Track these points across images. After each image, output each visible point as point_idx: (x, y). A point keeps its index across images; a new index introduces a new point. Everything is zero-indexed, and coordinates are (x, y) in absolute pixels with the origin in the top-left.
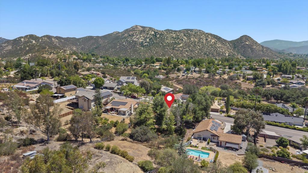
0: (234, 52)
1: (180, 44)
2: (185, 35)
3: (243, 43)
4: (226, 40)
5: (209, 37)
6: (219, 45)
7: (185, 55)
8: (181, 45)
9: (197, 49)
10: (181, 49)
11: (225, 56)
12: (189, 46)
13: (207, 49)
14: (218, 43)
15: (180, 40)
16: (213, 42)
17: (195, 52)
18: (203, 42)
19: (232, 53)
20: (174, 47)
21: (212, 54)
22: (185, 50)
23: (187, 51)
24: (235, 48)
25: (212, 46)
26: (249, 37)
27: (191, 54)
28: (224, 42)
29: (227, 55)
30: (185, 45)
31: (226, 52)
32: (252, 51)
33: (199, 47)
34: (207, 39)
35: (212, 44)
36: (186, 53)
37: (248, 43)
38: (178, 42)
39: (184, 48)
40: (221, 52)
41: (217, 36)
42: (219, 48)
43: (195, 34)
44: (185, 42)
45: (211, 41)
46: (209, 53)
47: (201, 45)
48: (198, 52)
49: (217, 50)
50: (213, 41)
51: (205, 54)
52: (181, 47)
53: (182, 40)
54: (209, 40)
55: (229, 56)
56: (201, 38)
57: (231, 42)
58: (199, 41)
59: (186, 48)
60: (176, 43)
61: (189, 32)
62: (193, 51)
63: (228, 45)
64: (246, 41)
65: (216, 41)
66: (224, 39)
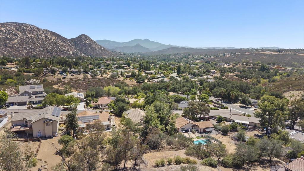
0: (77, 50)
1: (14, 40)
2: (18, 30)
3: (83, 42)
4: (66, 38)
5: (48, 34)
6: (60, 43)
7: (24, 53)
8: (16, 41)
9: (37, 47)
10: (17, 46)
11: (69, 54)
12: (27, 43)
13: (49, 47)
14: (59, 40)
15: (13, 36)
16: (53, 40)
17: (36, 50)
18: (42, 39)
19: (75, 51)
20: (5, 43)
21: (56, 53)
22: (22, 48)
23: (25, 48)
24: (76, 46)
25: (54, 44)
26: (87, 36)
27: (31, 52)
28: (64, 40)
29: (71, 53)
30: (21, 41)
31: (69, 51)
32: (93, 50)
33: (39, 44)
34: (46, 36)
35: (53, 41)
36: (25, 51)
37: (88, 42)
38: (11, 37)
39: (20, 45)
40: (65, 50)
41: (55, 33)
42: (61, 46)
43: (31, 29)
44: (20, 38)
45: (51, 38)
46: (53, 52)
47: (41, 42)
48: (39, 50)
49: (60, 48)
50: (54, 38)
51: (48, 52)
52: (15, 43)
53: (16, 35)
54: (48, 37)
55: (73, 54)
56: (39, 35)
57: (71, 40)
58: (38, 38)
59: (23, 45)
60: (7, 38)
61: (22, 26)
62: (33, 48)
63: (69, 43)
64: (86, 41)
65: (57, 39)
66: (64, 37)
